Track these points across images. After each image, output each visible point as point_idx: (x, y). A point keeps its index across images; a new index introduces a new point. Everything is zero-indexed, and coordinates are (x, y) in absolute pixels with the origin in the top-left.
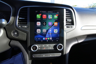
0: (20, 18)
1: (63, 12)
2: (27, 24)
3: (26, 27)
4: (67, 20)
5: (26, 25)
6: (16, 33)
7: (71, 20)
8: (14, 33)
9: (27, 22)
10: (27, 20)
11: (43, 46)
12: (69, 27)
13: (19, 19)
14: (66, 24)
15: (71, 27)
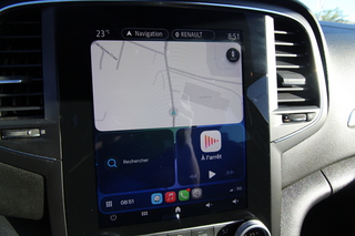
1: (263, 35)
2: (40, 114)
3: (36, 133)
4: (286, 81)
5: (38, 122)
9: (41, 104)
10: (39, 86)
12: (292, 121)
14: (280, 104)
15: (307, 120)
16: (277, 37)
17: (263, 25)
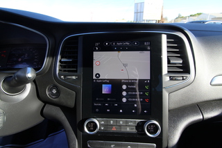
0: (63, 60)
1: (160, 42)
2: (76, 71)
3: (74, 78)
4: (171, 62)
5: (76, 74)
6: (54, 91)
7: (181, 62)
8: (51, 90)
9: (77, 68)
11: (112, 122)
12: (176, 80)
13: (60, 61)
14: (168, 72)
15: (183, 79)
16: (168, 42)
17: (161, 38)
